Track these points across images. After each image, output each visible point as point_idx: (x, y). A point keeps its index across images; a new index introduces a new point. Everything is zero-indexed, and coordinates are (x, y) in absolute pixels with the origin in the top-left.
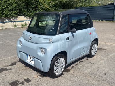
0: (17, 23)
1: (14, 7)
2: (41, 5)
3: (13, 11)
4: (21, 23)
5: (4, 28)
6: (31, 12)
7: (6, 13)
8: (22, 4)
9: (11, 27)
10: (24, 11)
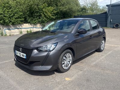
0: (23, 30)
1: (20, 15)
2: (45, 13)
3: (19, 19)
4: (26, 30)
5: (12, 34)
6: (35, 20)
7: (13, 21)
8: (27, 12)
9: (17, 33)
10: (29, 19)
